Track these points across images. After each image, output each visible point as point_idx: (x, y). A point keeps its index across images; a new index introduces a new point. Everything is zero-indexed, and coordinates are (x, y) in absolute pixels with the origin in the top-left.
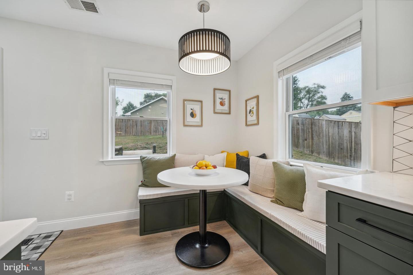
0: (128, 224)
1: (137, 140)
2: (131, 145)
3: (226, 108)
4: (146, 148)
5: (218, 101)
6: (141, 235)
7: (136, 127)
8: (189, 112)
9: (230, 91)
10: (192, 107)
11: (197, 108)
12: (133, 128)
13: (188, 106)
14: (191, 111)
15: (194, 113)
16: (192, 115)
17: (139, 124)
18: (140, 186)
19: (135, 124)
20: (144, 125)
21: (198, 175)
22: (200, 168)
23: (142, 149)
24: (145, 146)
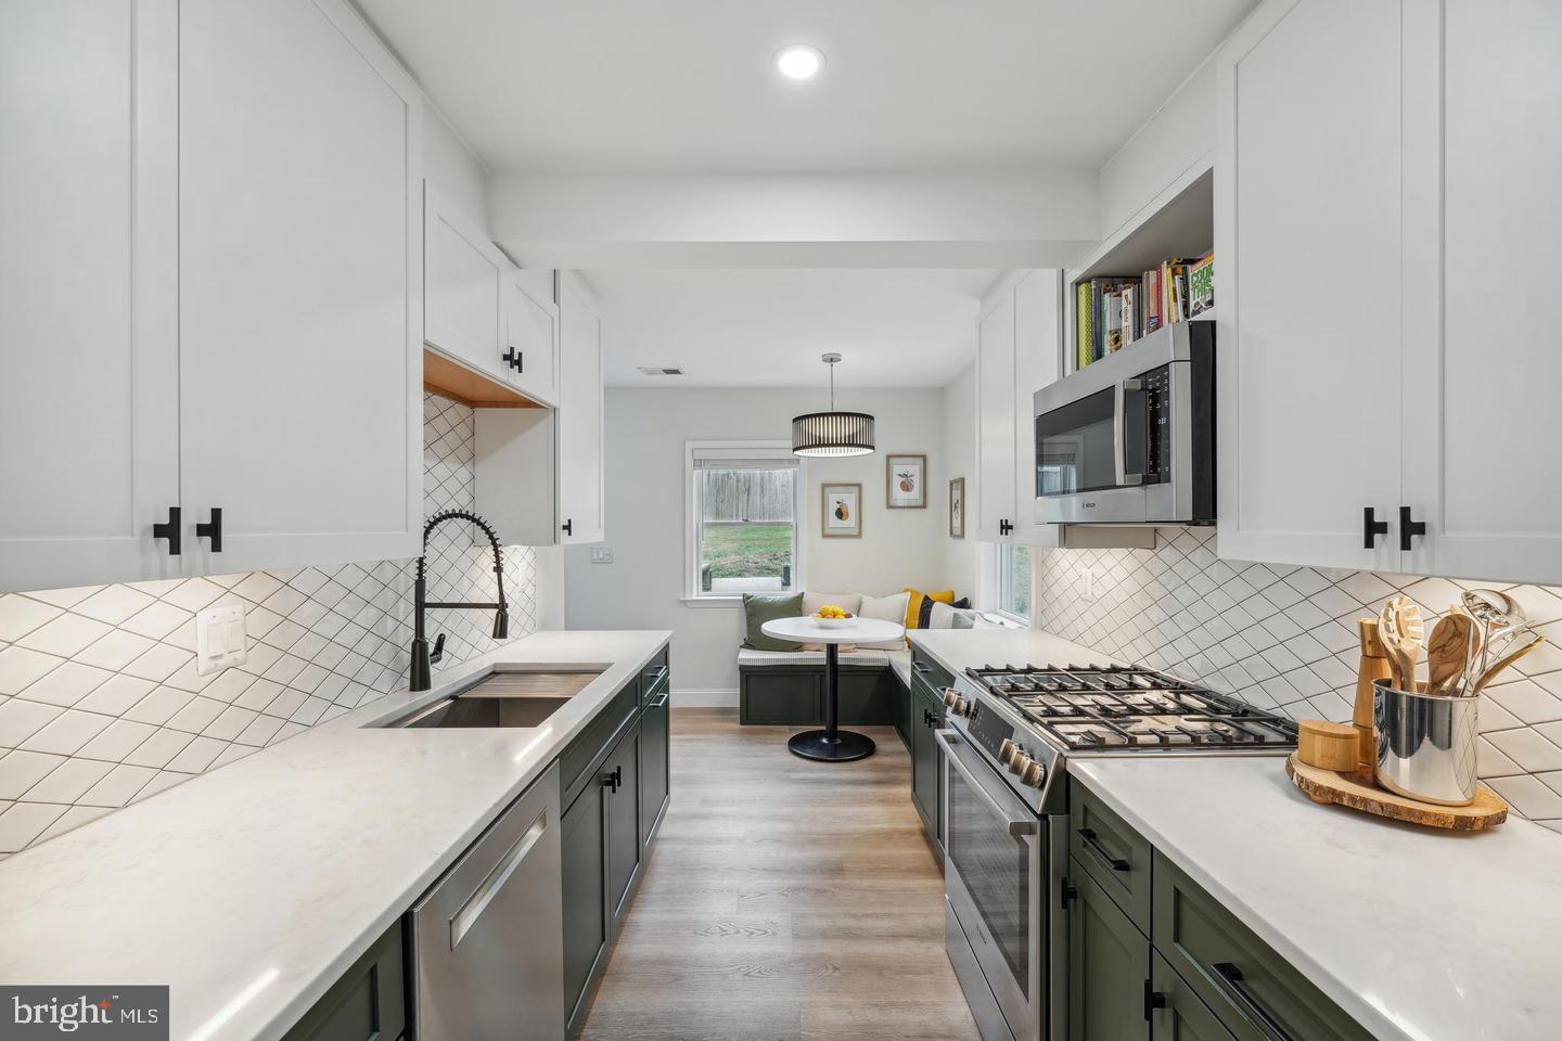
0: (723, 712)
1: (749, 543)
2: (730, 560)
3: (915, 495)
4: (768, 569)
5: (897, 482)
6: (742, 724)
7: (748, 495)
8: (833, 508)
9: (924, 457)
10: (839, 497)
11: (850, 500)
12: (738, 499)
13: (831, 496)
14: (838, 506)
15: (843, 509)
16: (840, 514)
17: (756, 489)
18: (741, 647)
19: (743, 489)
20: (771, 489)
21: (822, 627)
22: (824, 616)
23: (759, 575)
24: (766, 562)
